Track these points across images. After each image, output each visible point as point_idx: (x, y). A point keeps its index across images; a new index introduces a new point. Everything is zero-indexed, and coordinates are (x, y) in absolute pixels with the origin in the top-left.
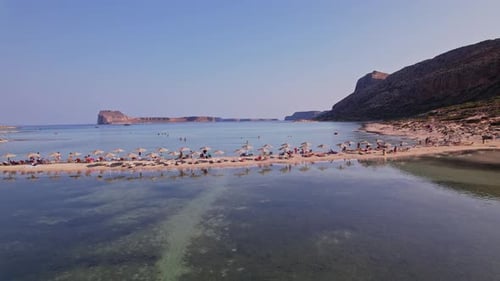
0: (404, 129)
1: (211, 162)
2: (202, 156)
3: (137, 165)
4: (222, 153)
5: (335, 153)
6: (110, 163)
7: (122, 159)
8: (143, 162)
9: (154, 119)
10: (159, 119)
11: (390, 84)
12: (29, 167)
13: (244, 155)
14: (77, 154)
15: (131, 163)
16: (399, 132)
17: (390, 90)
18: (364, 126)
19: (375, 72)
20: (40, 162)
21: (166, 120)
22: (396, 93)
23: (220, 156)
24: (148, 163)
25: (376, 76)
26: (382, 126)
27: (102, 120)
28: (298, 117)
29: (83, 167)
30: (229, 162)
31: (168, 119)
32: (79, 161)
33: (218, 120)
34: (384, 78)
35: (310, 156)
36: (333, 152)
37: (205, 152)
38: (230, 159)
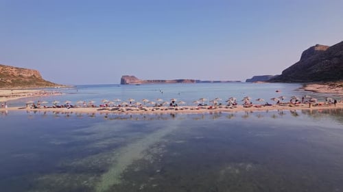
0: (337, 89)
1: (176, 109)
2: (171, 105)
3: (128, 110)
4: (184, 103)
5: (270, 105)
6: (111, 108)
7: (119, 106)
8: (132, 108)
9: (156, 81)
10: (159, 81)
11: (330, 54)
12: (65, 110)
13: (200, 105)
14: (93, 102)
15: (124, 109)
16: (333, 90)
17: (330, 59)
18: (305, 86)
19: (317, 45)
20: (72, 107)
21: (163, 82)
22: (335, 61)
23: (183, 105)
24: (135, 108)
25: (318, 49)
26: (320, 86)
27: (123, 82)
28: (256, 79)
29: (94, 110)
30: (189, 110)
31: (165, 81)
32: (93, 106)
33: (198, 81)
34: (325, 49)
35: (250, 107)
36: (268, 105)
37: (173, 102)
38: (189, 107)
